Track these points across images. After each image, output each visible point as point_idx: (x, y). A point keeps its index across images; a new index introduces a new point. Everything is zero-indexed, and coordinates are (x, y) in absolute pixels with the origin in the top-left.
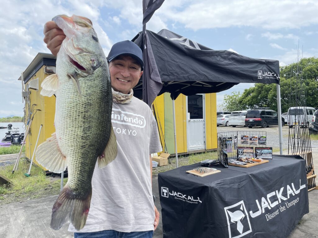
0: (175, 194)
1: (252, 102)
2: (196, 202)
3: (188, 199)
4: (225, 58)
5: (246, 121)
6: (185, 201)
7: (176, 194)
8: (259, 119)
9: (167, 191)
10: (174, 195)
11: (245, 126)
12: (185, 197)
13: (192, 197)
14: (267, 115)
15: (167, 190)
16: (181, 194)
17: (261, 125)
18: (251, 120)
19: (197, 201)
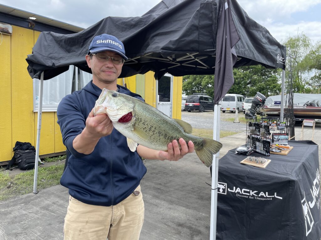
0: (238, 190)
1: (187, 87)
2: (270, 198)
3: (260, 196)
4: (263, 35)
5: (186, 106)
6: (253, 198)
7: (240, 191)
8: (198, 104)
9: (225, 187)
10: (236, 192)
11: (184, 110)
12: (254, 193)
13: (267, 193)
14: (205, 100)
15: (225, 185)
16: (249, 190)
17: (200, 109)
18: (191, 105)
19: (272, 197)
